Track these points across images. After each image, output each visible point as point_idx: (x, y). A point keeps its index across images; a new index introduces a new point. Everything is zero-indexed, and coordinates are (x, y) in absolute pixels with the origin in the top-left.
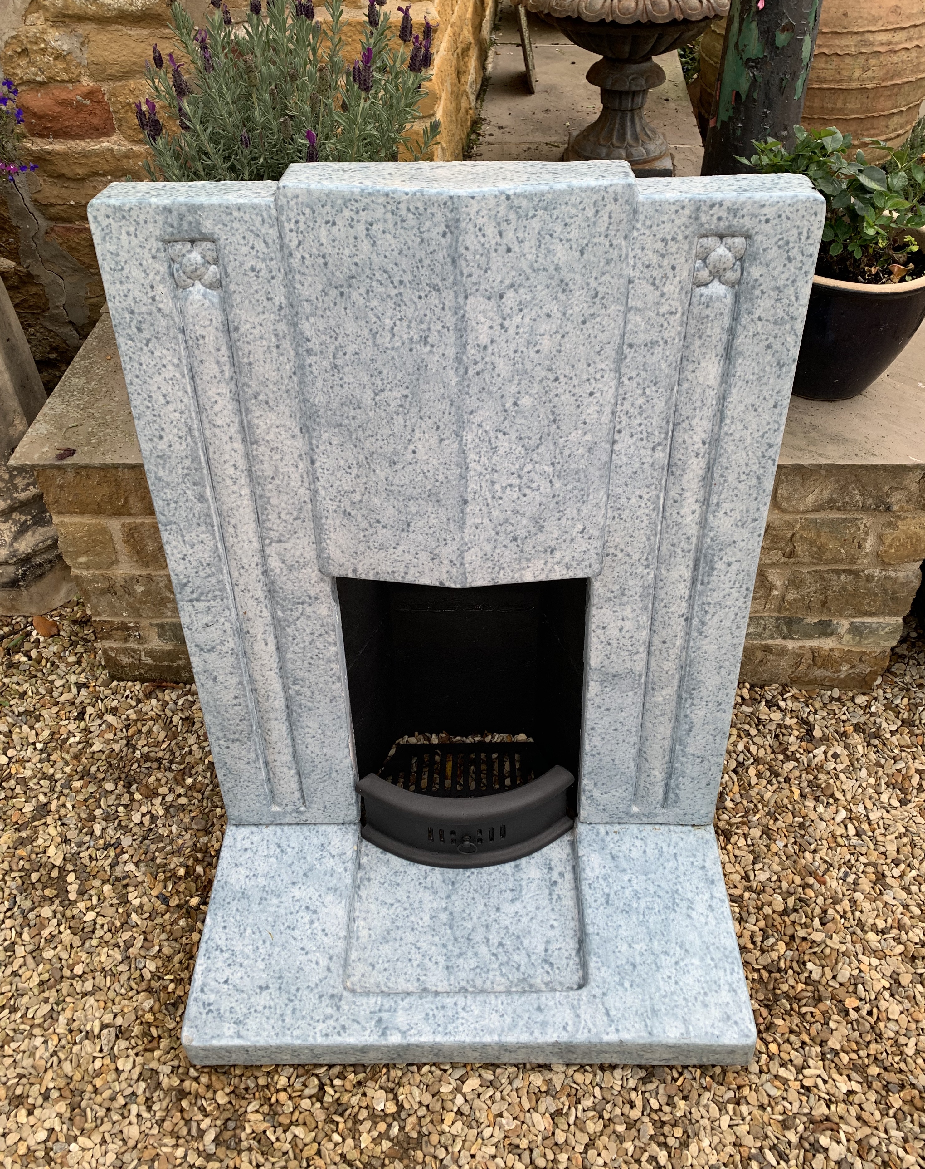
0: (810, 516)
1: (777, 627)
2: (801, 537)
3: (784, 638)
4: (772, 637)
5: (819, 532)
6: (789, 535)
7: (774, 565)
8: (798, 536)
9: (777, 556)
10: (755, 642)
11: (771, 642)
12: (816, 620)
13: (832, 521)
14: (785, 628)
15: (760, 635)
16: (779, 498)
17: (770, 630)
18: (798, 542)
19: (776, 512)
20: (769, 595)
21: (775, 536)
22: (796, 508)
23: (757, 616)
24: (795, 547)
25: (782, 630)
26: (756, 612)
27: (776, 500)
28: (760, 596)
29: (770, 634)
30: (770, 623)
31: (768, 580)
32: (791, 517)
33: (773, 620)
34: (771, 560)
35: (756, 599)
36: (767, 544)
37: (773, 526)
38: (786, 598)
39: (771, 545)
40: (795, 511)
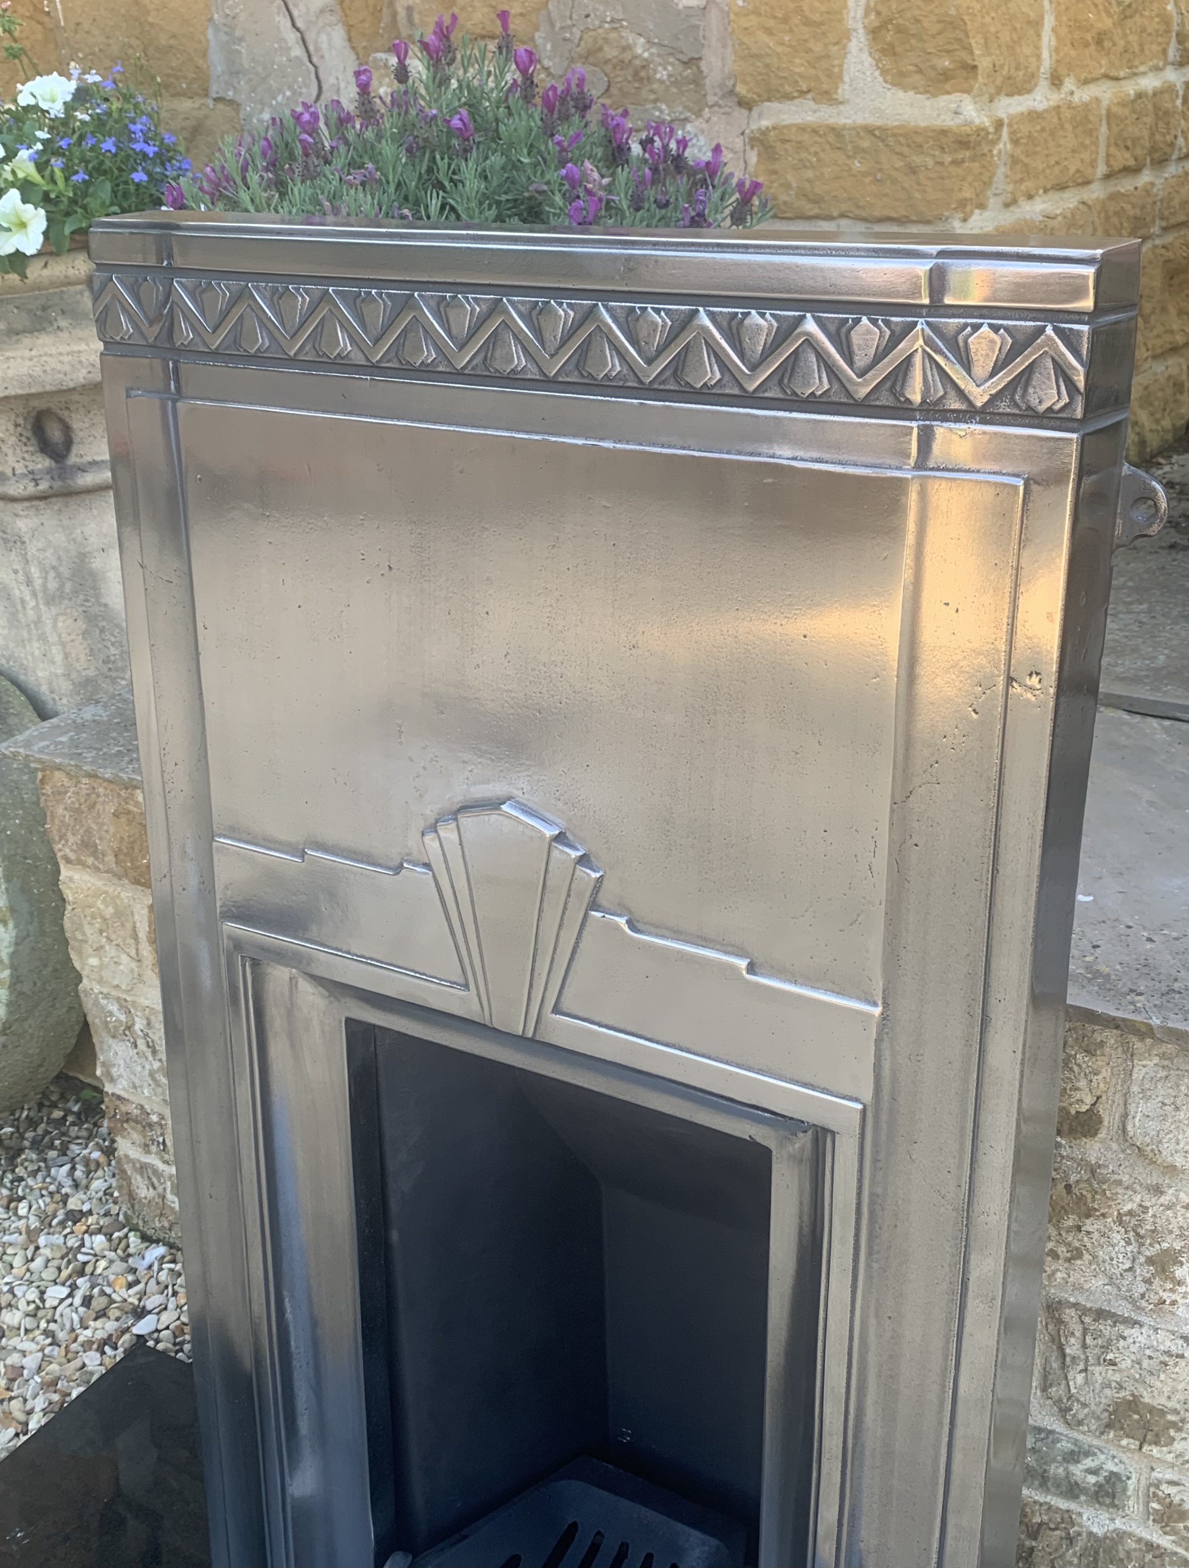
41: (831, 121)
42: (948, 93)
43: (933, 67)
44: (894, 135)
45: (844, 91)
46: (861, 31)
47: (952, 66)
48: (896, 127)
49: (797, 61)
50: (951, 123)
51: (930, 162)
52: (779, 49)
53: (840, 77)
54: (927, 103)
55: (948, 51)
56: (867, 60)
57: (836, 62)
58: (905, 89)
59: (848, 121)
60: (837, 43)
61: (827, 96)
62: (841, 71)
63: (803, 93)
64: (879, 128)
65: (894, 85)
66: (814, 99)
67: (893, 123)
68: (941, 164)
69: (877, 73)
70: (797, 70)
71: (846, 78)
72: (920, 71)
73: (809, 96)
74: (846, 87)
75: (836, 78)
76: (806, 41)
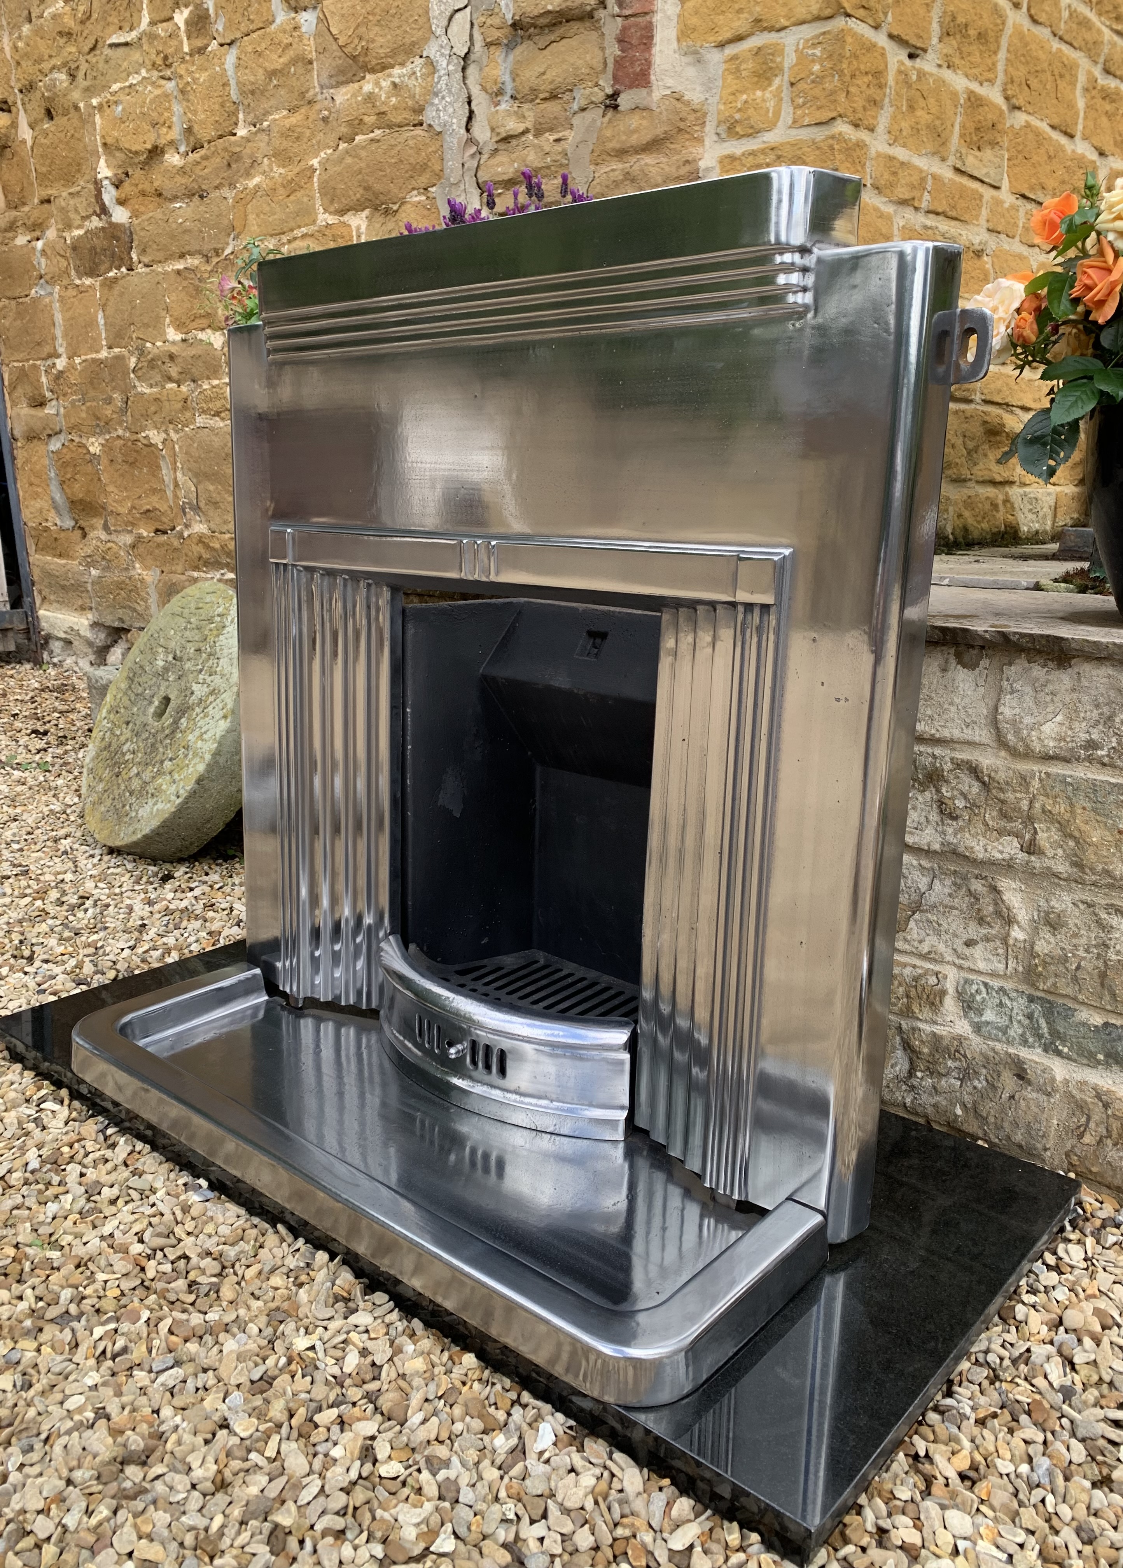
0: (1057, 769)
1: (1030, 1016)
2: (1044, 811)
3: (1046, 1050)
4: (1025, 1042)
5: (1072, 805)
6: (1025, 805)
7: (1008, 867)
8: (1037, 805)
9: (1010, 848)
10: (998, 1046)
11: (1024, 1053)
12: (1097, 1020)
13: (1094, 786)
14: (1043, 1024)
15: (1005, 1030)
16: (1003, 726)
17: (1019, 1022)
18: (1040, 822)
19: (1003, 753)
20: (1008, 935)
21: (1003, 802)
22: (1028, 746)
23: (996, 983)
24: (1036, 833)
25: (1039, 1028)
26: (994, 974)
27: (997, 728)
28: (995, 936)
29: (1020, 1031)
30: (1019, 1006)
31: (1003, 901)
32: (1024, 767)
33: (1023, 1001)
34: (1001, 852)
35: (988, 940)
36: (993, 818)
37: (997, 778)
38: (1036, 948)
39: (1003, 823)
40: (1027, 755)
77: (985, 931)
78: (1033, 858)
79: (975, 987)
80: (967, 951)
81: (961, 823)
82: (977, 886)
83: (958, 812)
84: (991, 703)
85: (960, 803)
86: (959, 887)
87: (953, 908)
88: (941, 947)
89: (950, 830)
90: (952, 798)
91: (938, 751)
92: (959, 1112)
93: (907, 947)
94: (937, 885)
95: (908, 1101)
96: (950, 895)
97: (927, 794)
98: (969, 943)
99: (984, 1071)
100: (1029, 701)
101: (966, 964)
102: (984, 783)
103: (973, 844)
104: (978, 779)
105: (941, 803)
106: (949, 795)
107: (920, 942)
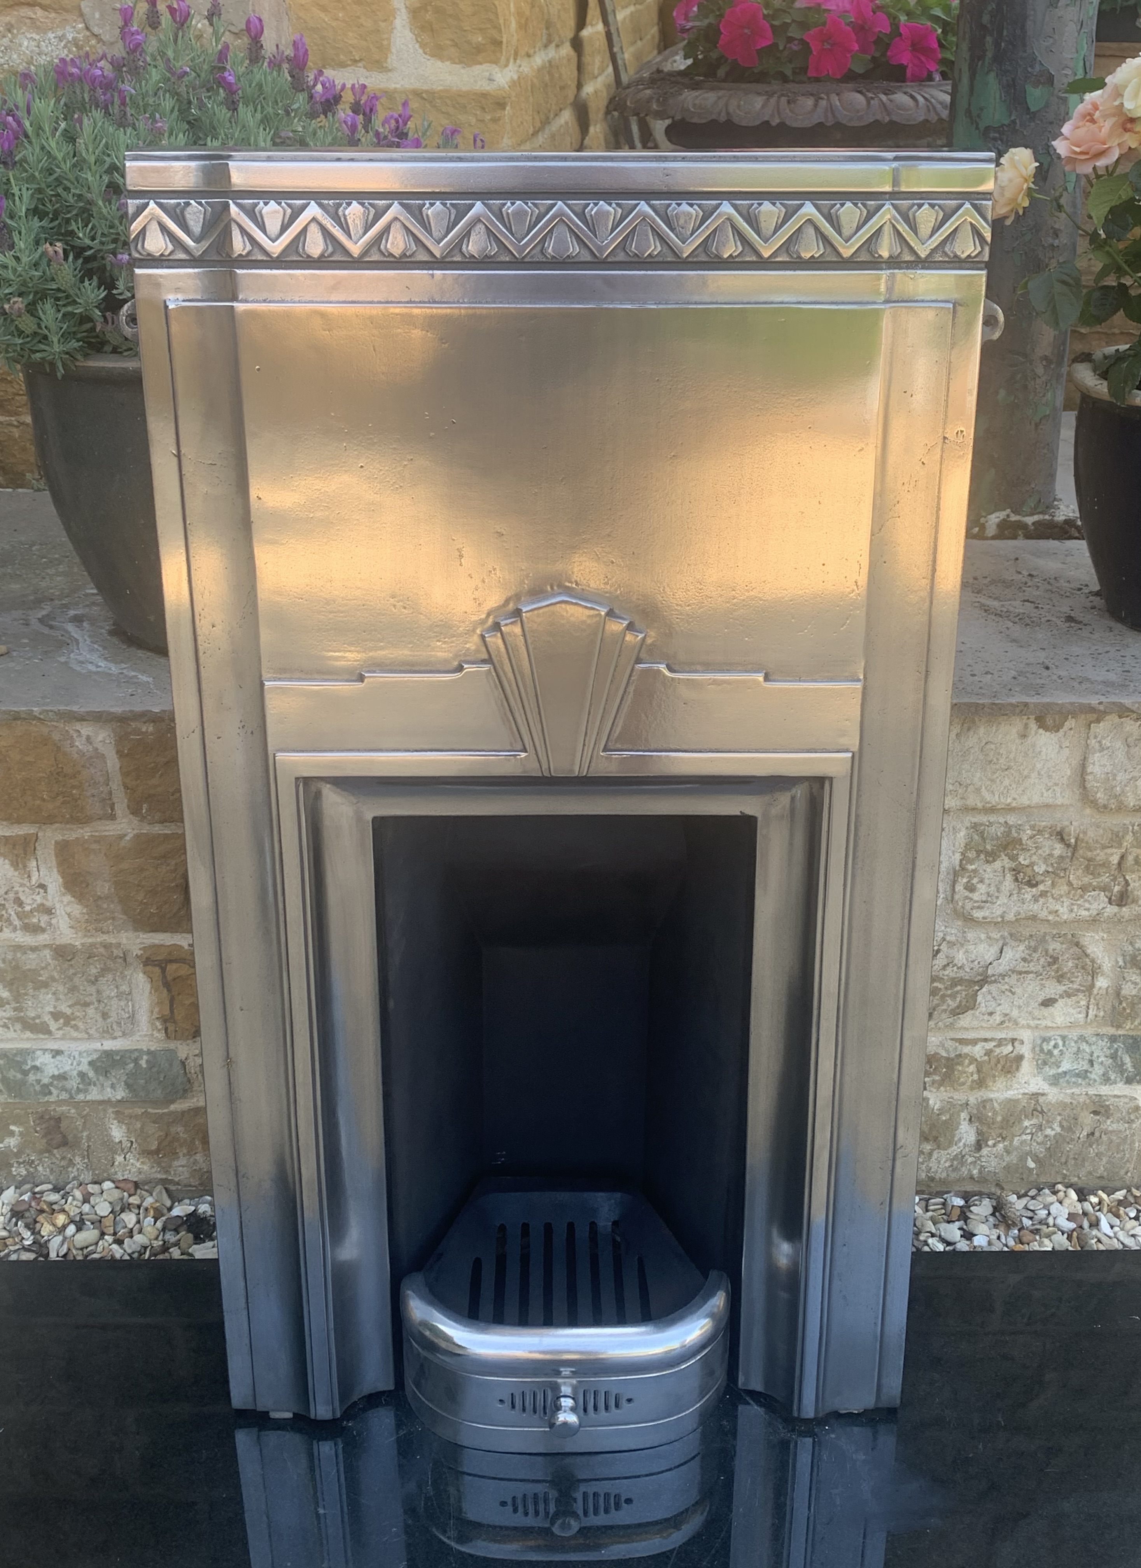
1: (1114, 1057)
3: (1128, 1081)
4: (1107, 1081)
6: (1115, 859)
7: (1095, 921)
8: (1130, 859)
9: (1098, 903)
10: (1077, 1091)
11: (1106, 1091)
14: (1127, 1060)
15: (1084, 1075)
16: (1091, 783)
17: (1102, 1063)
18: (1133, 872)
19: (1088, 811)
20: (1092, 986)
21: (1089, 860)
22: (1121, 802)
23: (1074, 1034)
24: (1127, 883)
25: (1123, 1064)
26: (1072, 1026)
27: (1085, 788)
28: (1078, 990)
29: (1101, 1072)
30: (1100, 1050)
31: (1087, 956)
32: (1115, 821)
33: (1104, 1043)
34: (1088, 910)
35: (1069, 996)
36: (1078, 878)
37: (1086, 839)
38: (1123, 992)
39: (1086, 880)
40: (1121, 808)
41: (382, 86)
42: (481, 64)
43: (469, 42)
44: (441, 98)
45: (392, 60)
46: (404, 11)
47: (483, 42)
48: (441, 91)
49: (351, 34)
50: (488, 88)
51: (473, 121)
52: (334, 24)
53: (388, 48)
54: (463, 71)
55: (480, 29)
56: (409, 35)
57: (385, 36)
58: (441, 58)
59: (398, 86)
60: (385, 20)
61: (379, 65)
62: (389, 44)
63: (355, 61)
64: (426, 92)
65: (433, 56)
66: (365, 67)
67: (437, 87)
68: (482, 121)
69: (417, 46)
70: (350, 42)
71: (394, 50)
72: (456, 45)
73: (360, 64)
74: (394, 57)
75: (384, 49)
76: (358, 17)
77: (1064, 988)
78: (1124, 909)
79: (1052, 1043)
80: (1046, 1011)
81: (1041, 887)
82: (1054, 946)
83: (1039, 878)
84: (1075, 762)
85: (1040, 868)
86: (1035, 950)
87: (1027, 972)
88: (1015, 1013)
89: (1028, 897)
90: (1032, 865)
91: (1012, 819)
92: (1031, 1164)
93: (975, 1023)
94: (1009, 954)
95: (975, 1172)
96: (1024, 960)
97: (998, 864)
98: (1048, 1003)
99: (1059, 1118)
100: (1120, 755)
101: (1044, 1023)
102: (1068, 846)
103: (1058, 907)
104: (1062, 840)
105: (1016, 871)
106: (1026, 863)
107: (991, 1014)
